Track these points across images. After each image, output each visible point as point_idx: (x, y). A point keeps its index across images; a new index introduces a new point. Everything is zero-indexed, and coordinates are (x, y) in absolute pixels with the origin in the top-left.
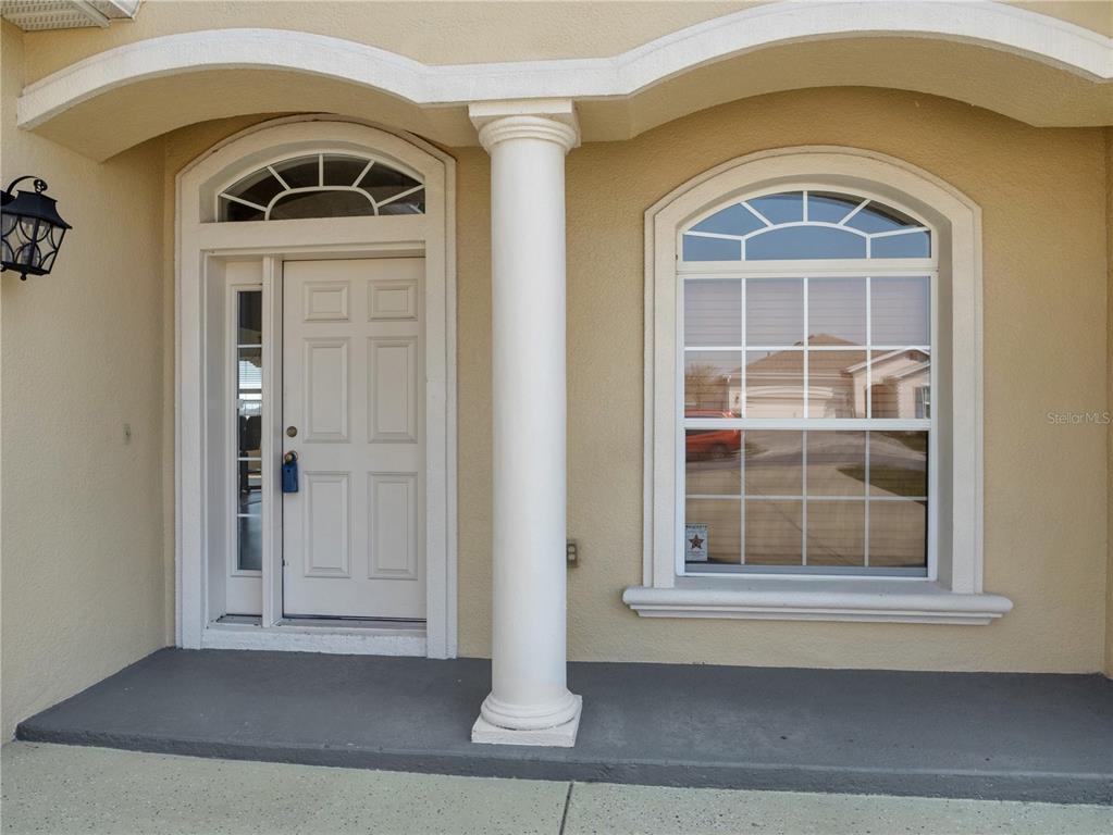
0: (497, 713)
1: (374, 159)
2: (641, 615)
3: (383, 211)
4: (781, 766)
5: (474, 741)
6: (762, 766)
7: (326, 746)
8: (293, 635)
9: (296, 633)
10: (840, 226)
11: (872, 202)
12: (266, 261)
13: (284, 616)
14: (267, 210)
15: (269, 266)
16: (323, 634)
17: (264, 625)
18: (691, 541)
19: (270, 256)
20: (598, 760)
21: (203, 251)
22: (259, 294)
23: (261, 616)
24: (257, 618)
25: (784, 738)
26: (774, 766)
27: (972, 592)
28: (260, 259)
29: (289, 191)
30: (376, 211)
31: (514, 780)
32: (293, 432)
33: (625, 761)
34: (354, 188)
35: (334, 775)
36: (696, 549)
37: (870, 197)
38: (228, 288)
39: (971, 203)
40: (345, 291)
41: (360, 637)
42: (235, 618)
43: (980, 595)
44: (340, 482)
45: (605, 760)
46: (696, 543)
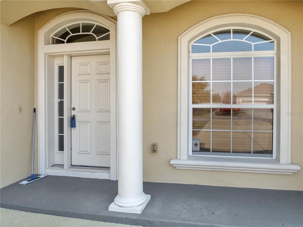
0: (118, 201)
1: (96, 24)
2: (176, 168)
3: (99, 40)
4: (208, 224)
5: (109, 210)
6: (201, 224)
7: (63, 210)
8: (72, 171)
9: (73, 171)
10: (243, 40)
11: (254, 32)
12: (65, 56)
13: (71, 165)
14: (65, 41)
15: (65, 57)
16: (80, 171)
17: (64, 168)
18: (194, 144)
19: (66, 55)
20: (147, 219)
21: (46, 54)
22: (63, 66)
23: (63, 165)
24: (62, 166)
25: (213, 213)
26: (205, 224)
27: (287, 163)
28: (63, 56)
29: (72, 35)
30: (97, 40)
31: (120, 224)
32: (74, 109)
33: (155, 220)
34: (91, 33)
35: (63, 220)
36: (196, 147)
37: (253, 30)
38: (55, 65)
39: (287, 31)
40: (89, 65)
41: (91, 173)
42: (57, 166)
43: (289, 164)
44: (88, 124)
45: (149, 219)
46: (196, 145)
